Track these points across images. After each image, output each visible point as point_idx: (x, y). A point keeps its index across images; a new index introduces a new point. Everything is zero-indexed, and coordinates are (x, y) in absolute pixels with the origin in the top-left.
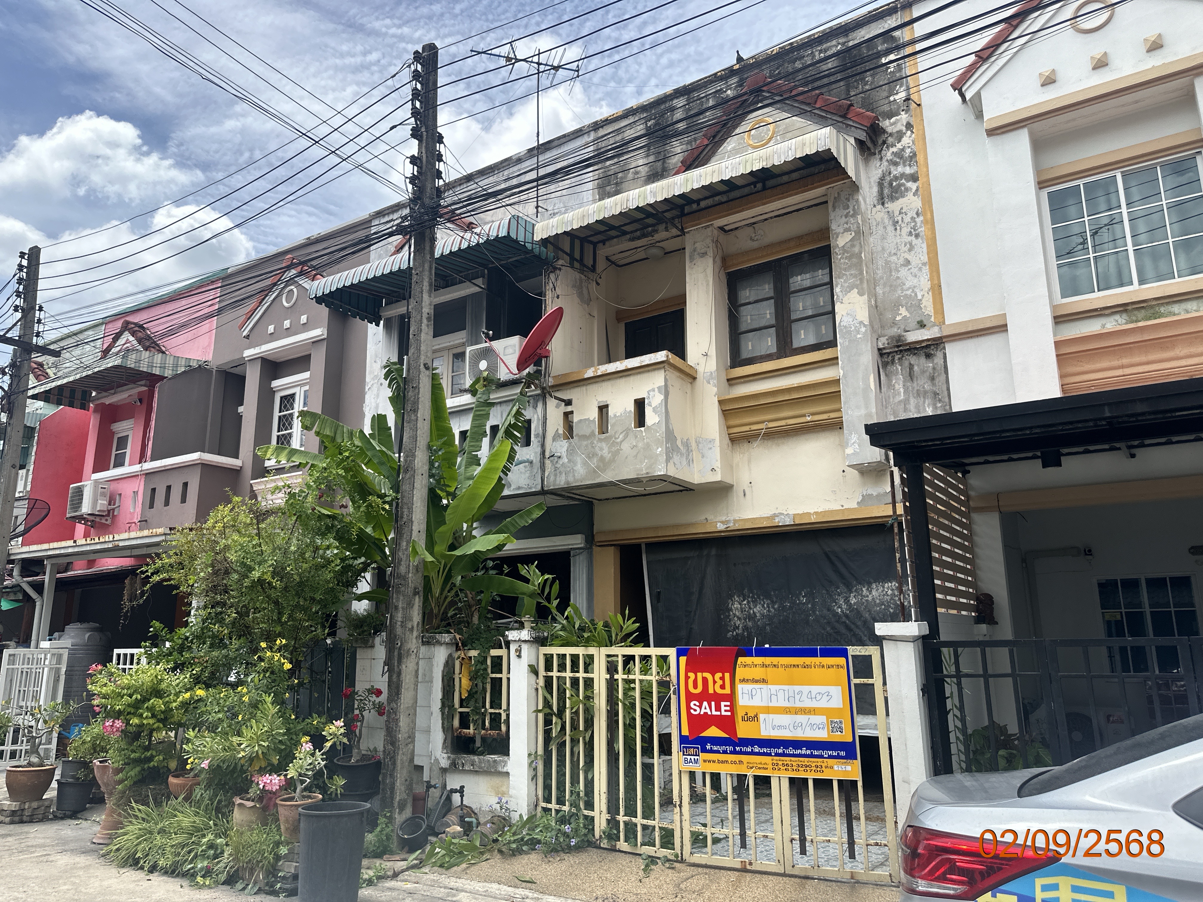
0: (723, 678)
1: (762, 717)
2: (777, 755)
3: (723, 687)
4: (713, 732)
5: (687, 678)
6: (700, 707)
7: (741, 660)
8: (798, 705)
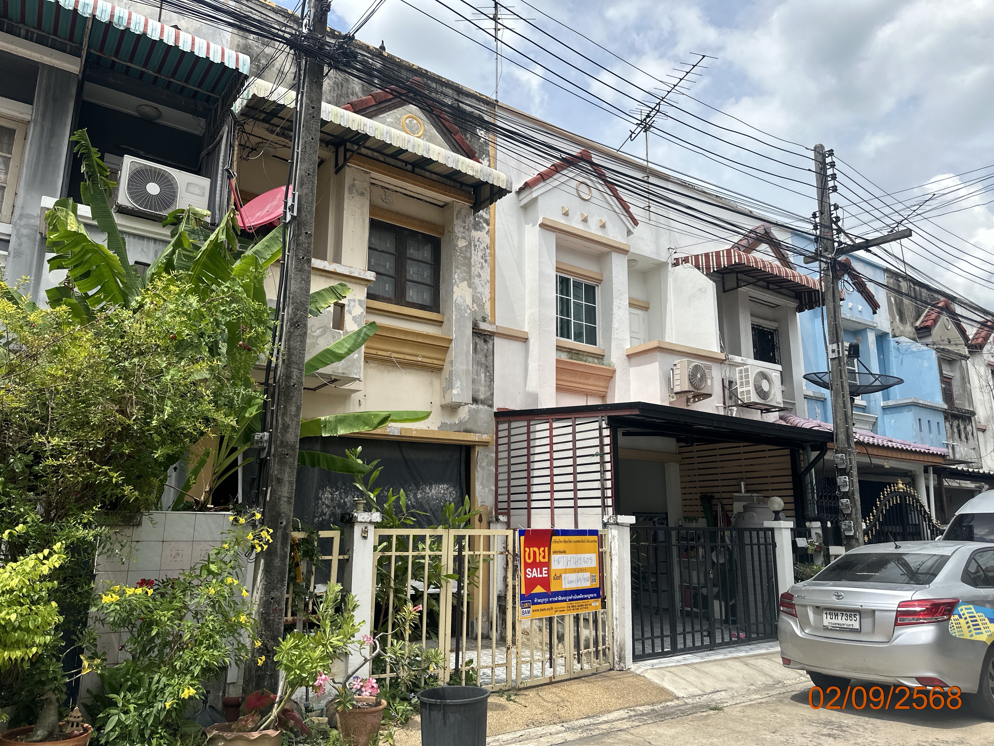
0: (544, 551)
1: (563, 576)
2: (570, 600)
3: (544, 557)
4: (539, 589)
5: (525, 551)
6: (532, 572)
7: (554, 538)
8: (580, 566)
